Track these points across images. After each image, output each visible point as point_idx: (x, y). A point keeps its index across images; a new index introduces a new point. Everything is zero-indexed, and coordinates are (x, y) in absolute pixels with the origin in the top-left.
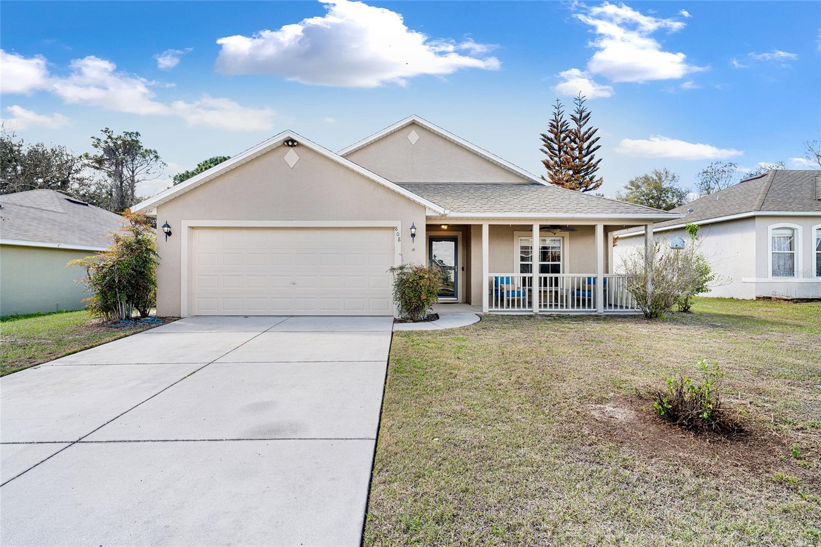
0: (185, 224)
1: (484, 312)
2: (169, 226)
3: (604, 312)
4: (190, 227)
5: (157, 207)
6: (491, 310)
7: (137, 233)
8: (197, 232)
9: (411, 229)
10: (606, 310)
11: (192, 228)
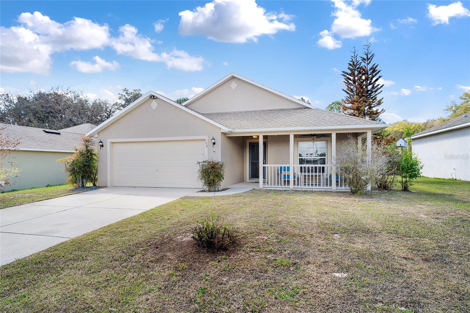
0: (109, 141)
1: (260, 187)
2: (101, 142)
3: (336, 189)
4: (111, 142)
5: (98, 133)
6: (264, 186)
7: (87, 147)
8: (115, 145)
9: (212, 140)
10: (338, 188)
11: (113, 143)
